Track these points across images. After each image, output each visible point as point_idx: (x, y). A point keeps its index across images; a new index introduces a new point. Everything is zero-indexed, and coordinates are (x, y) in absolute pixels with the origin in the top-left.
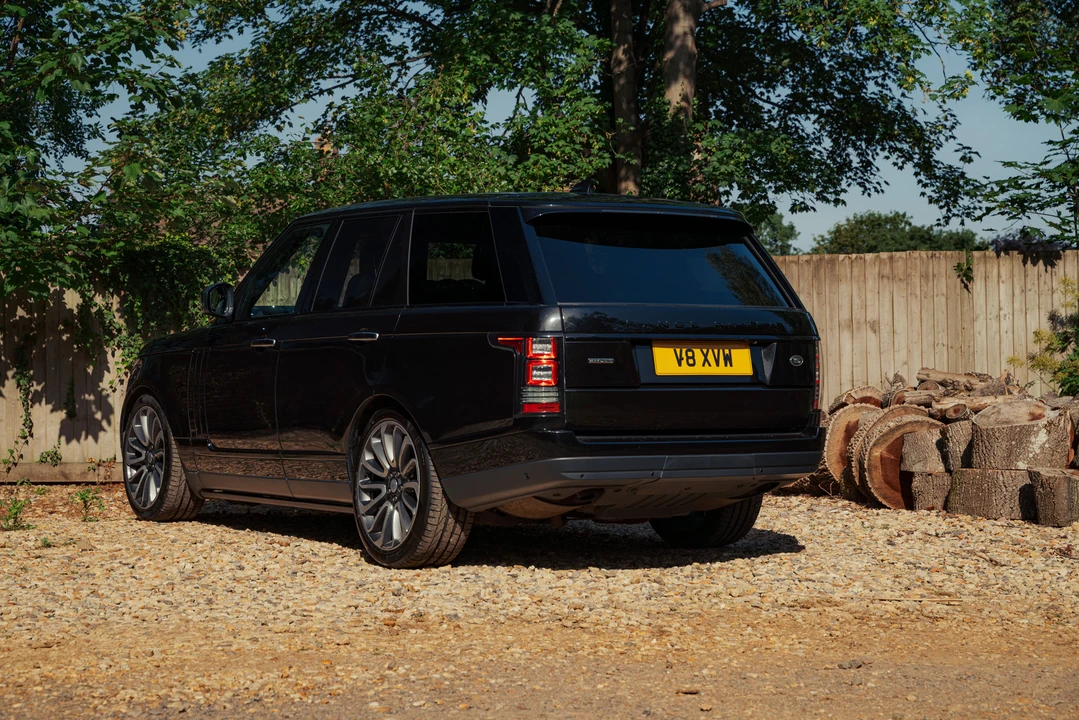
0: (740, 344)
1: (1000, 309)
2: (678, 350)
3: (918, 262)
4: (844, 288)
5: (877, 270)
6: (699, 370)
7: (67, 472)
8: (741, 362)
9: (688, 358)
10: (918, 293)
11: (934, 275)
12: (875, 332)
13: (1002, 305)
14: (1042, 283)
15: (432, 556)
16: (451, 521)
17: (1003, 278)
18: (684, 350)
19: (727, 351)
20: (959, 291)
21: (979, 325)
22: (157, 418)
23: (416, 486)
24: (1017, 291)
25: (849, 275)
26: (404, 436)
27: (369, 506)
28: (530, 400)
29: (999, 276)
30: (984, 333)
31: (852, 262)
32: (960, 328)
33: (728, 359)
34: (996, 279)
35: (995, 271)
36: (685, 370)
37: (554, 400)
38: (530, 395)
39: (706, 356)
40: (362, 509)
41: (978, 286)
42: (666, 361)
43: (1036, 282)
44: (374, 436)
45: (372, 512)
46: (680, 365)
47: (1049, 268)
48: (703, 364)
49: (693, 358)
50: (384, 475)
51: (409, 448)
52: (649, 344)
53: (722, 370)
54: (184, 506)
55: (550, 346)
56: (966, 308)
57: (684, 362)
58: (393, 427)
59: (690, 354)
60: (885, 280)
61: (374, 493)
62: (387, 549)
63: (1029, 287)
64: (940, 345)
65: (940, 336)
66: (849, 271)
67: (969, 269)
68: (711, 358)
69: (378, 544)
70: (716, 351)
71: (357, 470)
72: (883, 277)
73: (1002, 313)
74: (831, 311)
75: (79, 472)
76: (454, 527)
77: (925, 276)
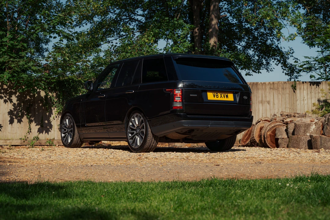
0: (230, 92)
1: (304, 98)
2: (214, 93)
3: (281, 84)
4: (260, 92)
5: (269, 87)
6: (219, 99)
7: (41, 142)
8: (231, 97)
9: (216, 96)
10: (281, 93)
11: (285, 88)
12: (269, 104)
13: (305, 96)
14: (316, 90)
15: (148, 149)
16: (153, 139)
17: (305, 89)
18: (215, 94)
19: (227, 94)
20: (292, 92)
21: (298, 102)
22: (71, 119)
23: (144, 130)
24: (309, 93)
25: (261, 88)
26: (140, 117)
27: (131, 137)
28: (175, 106)
29: (304, 88)
30: (299, 104)
31: (262, 84)
32: (293, 103)
33: (227, 96)
34: (303, 89)
35: (303, 87)
36: (216, 99)
37: (181, 105)
38: (175, 104)
39: (221, 95)
40: (129, 138)
41: (298, 91)
42: (211, 96)
43: (314, 90)
44: (132, 118)
45: (132, 139)
46: (214, 97)
47: (317, 86)
48: (221, 97)
49: (218, 95)
50: (135, 128)
51: (142, 120)
52: (206, 92)
53: (226, 99)
54: (78, 144)
55: (180, 92)
56: (294, 97)
57: (215, 97)
58: (137, 115)
59: (217, 95)
60: (272, 89)
61: (132, 134)
62: (136, 148)
63: (312, 91)
64: (287, 108)
65: (287, 105)
66: (261, 87)
67: (295, 86)
68: (222, 96)
69: (133, 147)
70: (224, 94)
71: (127, 128)
72: (271, 88)
73: (305, 99)
74: (256, 98)
75: (44, 142)
76: (154, 141)
77: (283, 88)
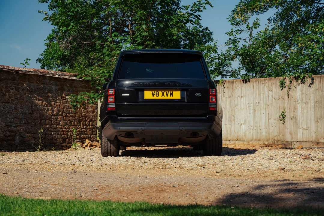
0: (176, 90)
2: (153, 92)
6: (160, 97)
8: (177, 95)
9: (156, 94)
18: (155, 92)
19: (171, 92)
28: (110, 107)
33: (171, 95)
36: (155, 98)
37: (114, 107)
38: (110, 105)
39: (163, 94)
42: (148, 95)
46: (153, 96)
48: (162, 96)
49: (158, 94)
52: (143, 90)
53: (169, 97)
55: (113, 92)
57: (155, 95)
59: (157, 93)
68: (165, 94)
70: (167, 92)
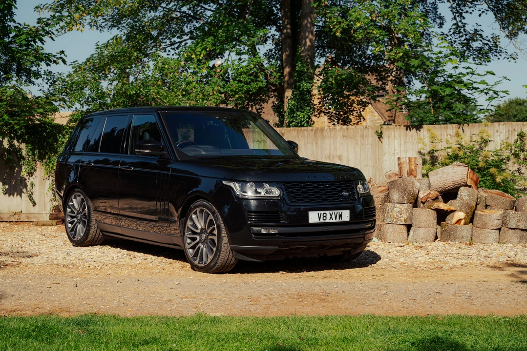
1: (395, 150)
3: (359, 130)
4: (327, 141)
5: (341, 134)
10: (359, 143)
11: (366, 136)
12: (340, 160)
13: (396, 149)
14: (414, 139)
17: (397, 137)
20: (377, 143)
21: (385, 157)
24: (403, 143)
25: (329, 136)
29: (395, 136)
30: (388, 160)
31: (331, 130)
32: (377, 159)
34: (393, 137)
35: (393, 134)
41: (385, 140)
43: (411, 139)
47: (418, 131)
56: (380, 150)
60: (345, 138)
63: (408, 141)
64: (369, 166)
65: (369, 162)
66: (329, 134)
67: (381, 133)
72: (344, 136)
73: (396, 152)
74: (321, 151)
77: (362, 136)
